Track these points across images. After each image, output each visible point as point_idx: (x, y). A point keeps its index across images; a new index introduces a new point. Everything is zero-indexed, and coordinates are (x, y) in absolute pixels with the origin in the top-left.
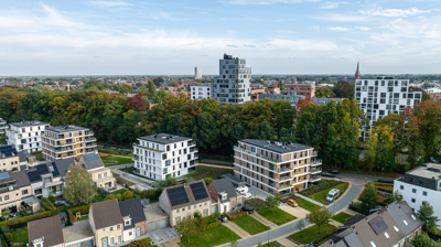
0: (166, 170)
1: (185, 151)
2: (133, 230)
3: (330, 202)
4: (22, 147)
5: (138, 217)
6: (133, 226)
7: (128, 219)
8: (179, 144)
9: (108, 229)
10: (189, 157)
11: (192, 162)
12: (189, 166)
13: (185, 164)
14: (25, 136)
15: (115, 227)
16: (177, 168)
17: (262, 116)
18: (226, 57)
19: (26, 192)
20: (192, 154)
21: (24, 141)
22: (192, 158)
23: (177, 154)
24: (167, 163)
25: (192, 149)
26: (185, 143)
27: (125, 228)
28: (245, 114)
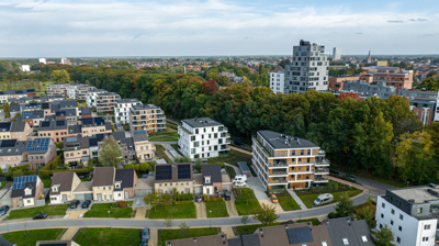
0: (194, 150)
1: (216, 136)
2: (122, 193)
3: (315, 206)
4: (119, 119)
5: (127, 184)
6: (121, 190)
7: (119, 184)
8: (209, 129)
9: (102, 188)
10: (220, 141)
11: (223, 147)
12: (219, 149)
13: (216, 148)
14: (122, 110)
15: (107, 188)
16: (207, 150)
17: (299, 108)
18: (302, 43)
19: (85, 153)
20: (224, 140)
21: (121, 114)
22: (224, 143)
23: (206, 138)
24: (196, 145)
25: (223, 135)
26: (216, 128)
27: (115, 190)
28: (286, 104)
